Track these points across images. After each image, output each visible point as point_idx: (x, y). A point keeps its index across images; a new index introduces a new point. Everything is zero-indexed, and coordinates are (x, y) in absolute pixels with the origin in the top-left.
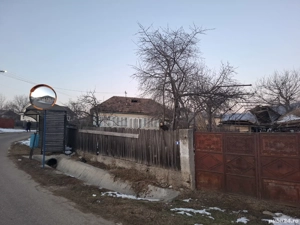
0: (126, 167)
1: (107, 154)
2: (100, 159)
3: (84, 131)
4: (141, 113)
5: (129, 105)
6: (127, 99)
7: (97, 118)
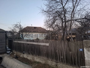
0: (41, 62)
1: (29, 54)
2: (25, 56)
3: (16, 42)
4: (38, 32)
5: (33, 29)
6: (32, 27)
7: (22, 35)
